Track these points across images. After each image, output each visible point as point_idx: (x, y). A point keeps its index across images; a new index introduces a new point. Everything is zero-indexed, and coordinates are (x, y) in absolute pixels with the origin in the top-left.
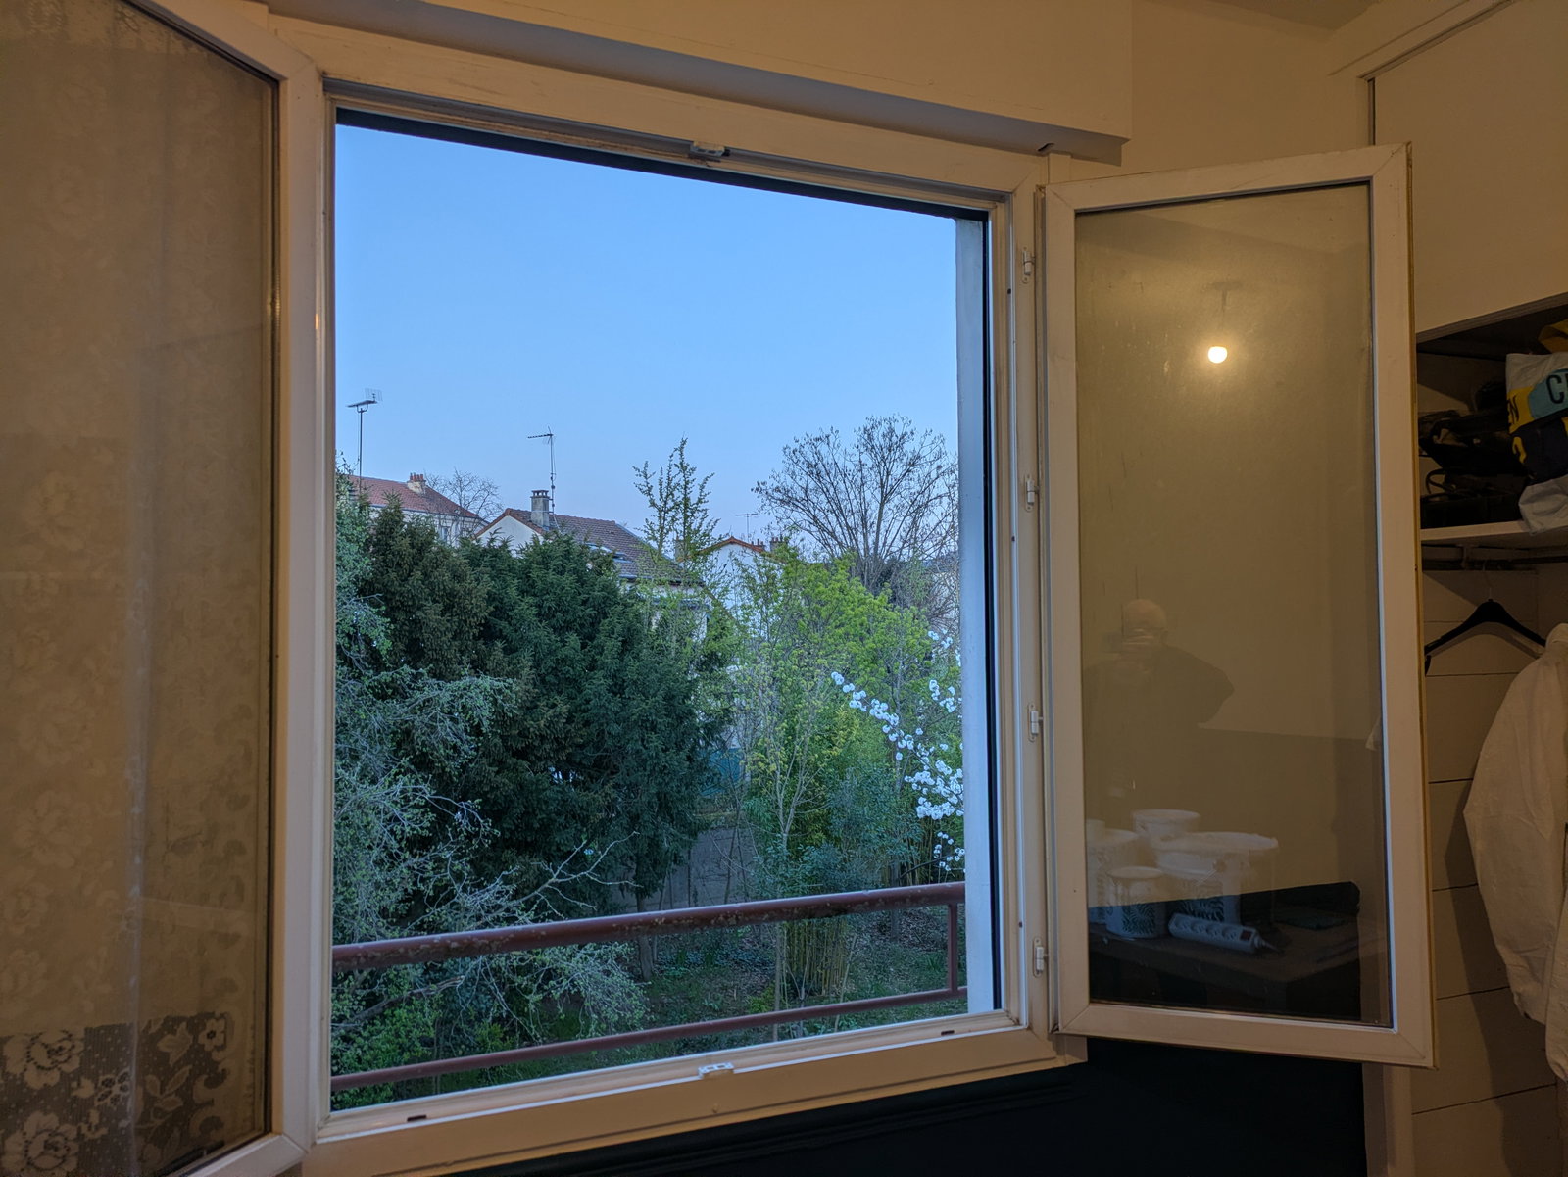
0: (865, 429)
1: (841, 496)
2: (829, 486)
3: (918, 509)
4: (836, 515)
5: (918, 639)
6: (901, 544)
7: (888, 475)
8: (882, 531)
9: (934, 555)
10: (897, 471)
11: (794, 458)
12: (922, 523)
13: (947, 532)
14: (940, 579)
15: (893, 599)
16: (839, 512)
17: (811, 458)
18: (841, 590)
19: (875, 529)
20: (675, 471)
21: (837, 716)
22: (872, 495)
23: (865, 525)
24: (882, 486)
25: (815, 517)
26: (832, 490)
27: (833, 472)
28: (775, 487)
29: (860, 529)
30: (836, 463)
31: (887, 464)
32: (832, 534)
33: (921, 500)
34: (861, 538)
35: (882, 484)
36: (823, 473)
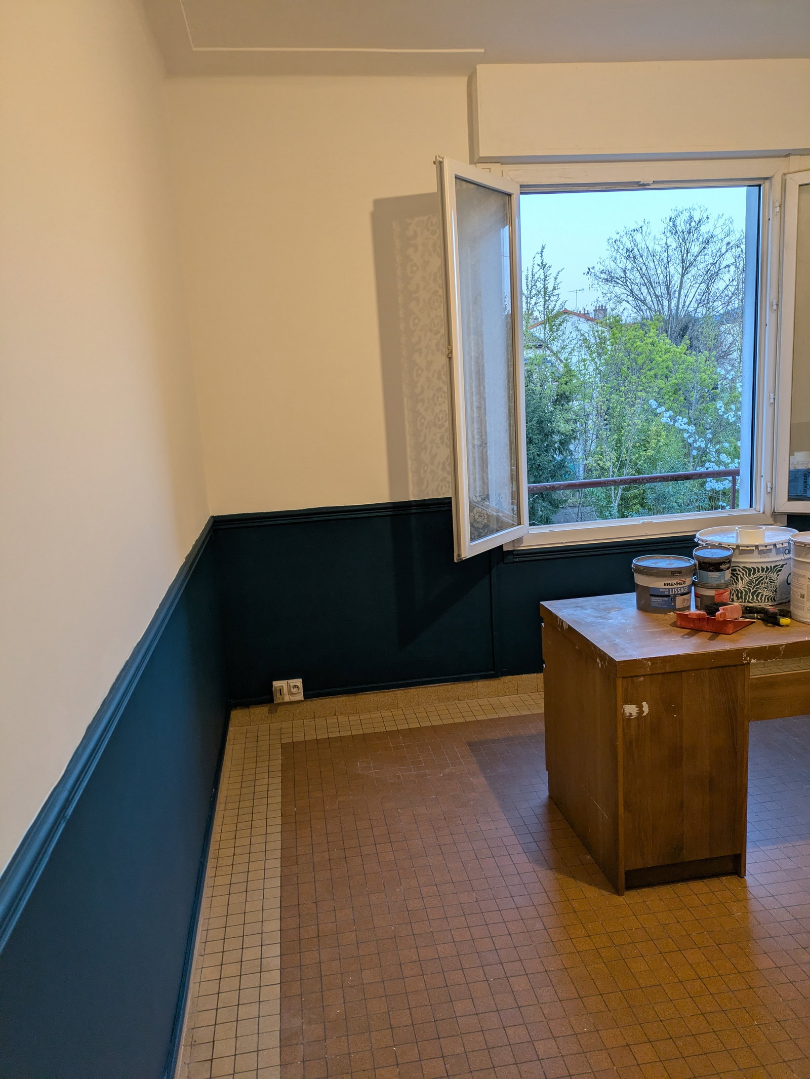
0: (671, 219)
1: (652, 272)
2: (641, 266)
3: (711, 277)
4: (647, 288)
5: (708, 375)
6: (696, 305)
7: (688, 252)
8: (682, 297)
9: (722, 312)
10: (695, 249)
11: (615, 246)
12: (713, 289)
13: (733, 294)
14: (726, 329)
15: (691, 347)
16: (650, 284)
17: (629, 246)
18: (653, 344)
19: (677, 295)
20: (537, 268)
21: (650, 431)
22: (675, 270)
23: (669, 293)
24: (683, 261)
25: (632, 291)
26: (644, 268)
27: (646, 255)
28: (601, 269)
29: (666, 296)
30: (648, 247)
31: (688, 244)
32: (644, 302)
33: (713, 269)
34: (666, 303)
35: (683, 259)
36: (638, 257)
